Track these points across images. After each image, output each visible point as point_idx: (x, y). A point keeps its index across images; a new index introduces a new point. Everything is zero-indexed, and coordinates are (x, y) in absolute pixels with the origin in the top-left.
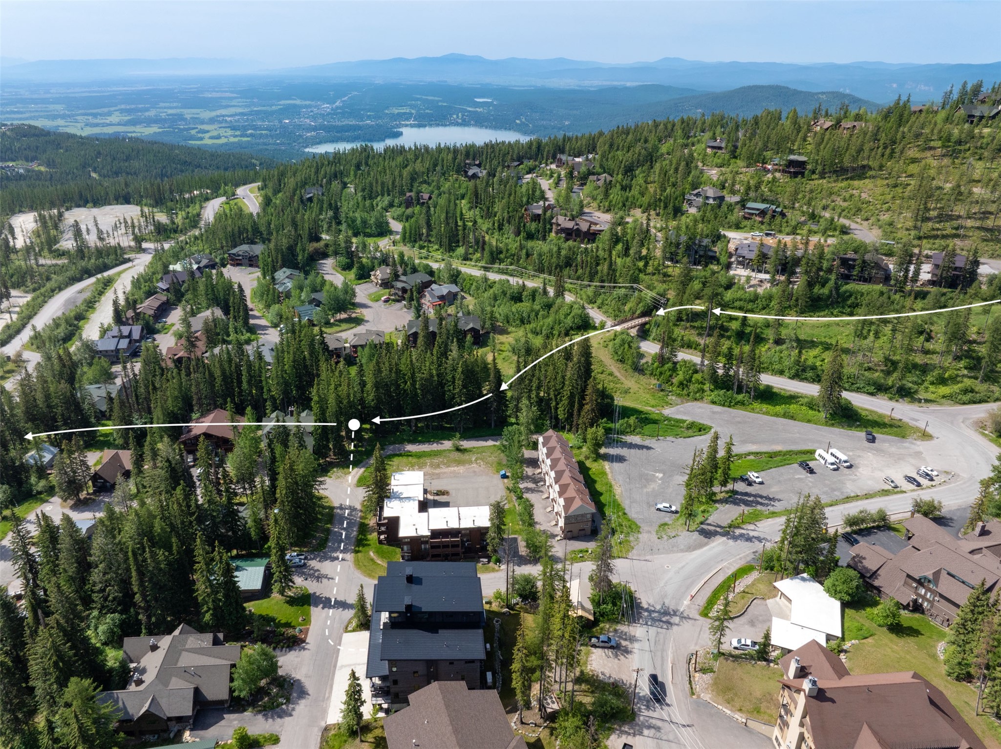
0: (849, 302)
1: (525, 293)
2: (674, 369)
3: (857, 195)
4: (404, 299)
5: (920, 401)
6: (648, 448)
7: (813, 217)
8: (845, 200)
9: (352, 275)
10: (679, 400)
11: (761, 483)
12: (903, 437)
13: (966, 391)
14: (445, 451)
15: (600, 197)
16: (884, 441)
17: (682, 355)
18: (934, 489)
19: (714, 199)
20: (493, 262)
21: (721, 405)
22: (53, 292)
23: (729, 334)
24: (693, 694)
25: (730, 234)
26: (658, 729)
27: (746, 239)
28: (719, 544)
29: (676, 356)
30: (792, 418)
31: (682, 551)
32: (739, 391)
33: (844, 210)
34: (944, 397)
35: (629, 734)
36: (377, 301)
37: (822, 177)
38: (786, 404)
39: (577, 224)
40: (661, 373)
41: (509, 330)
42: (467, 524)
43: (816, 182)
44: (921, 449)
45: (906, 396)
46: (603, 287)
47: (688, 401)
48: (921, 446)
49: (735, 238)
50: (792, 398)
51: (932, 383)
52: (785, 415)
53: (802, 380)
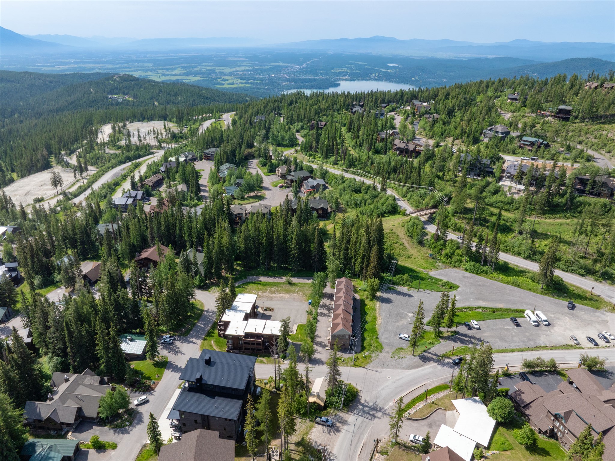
0: (579, 209)
1: (363, 188)
2: (444, 245)
3: (605, 134)
4: (291, 186)
6: (410, 296)
7: (569, 148)
8: (596, 138)
9: (266, 169)
10: (443, 266)
11: (479, 329)
12: (597, 308)
14: (281, 283)
16: (582, 310)
17: (452, 236)
19: (502, 133)
20: (349, 167)
21: (471, 272)
22: (108, 169)
23: (488, 224)
25: (507, 157)
27: (517, 161)
28: (430, 367)
29: (447, 236)
30: (518, 286)
31: (403, 368)
32: (485, 264)
33: (593, 145)
36: (276, 186)
37: (583, 120)
38: (516, 276)
39: (407, 146)
40: (435, 247)
41: (347, 210)
42: (267, 332)
43: (577, 125)
45: (608, 279)
47: (449, 267)
49: (510, 160)
50: (521, 272)
52: (514, 284)
53: (533, 260)
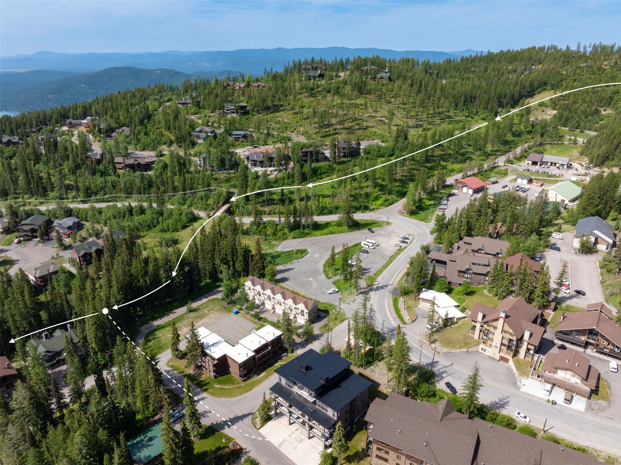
2: (265, 227)
3: (281, 120)
5: (373, 209)
6: (292, 269)
7: (268, 134)
10: (278, 243)
12: (381, 227)
13: (386, 200)
14: (182, 315)
16: (377, 230)
17: (266, 219)
18: (414, 242)
20: (89, 196)
21: (299, 238)
24: (439, 353)
25: (236, 150)
27: (245, 151)
28: (374, 295)
29: (262, 220)
30: (334, 233)
32: (304, 228)
34: (380, 205)
35: (440, 380)
36: (9, 244)
37: (258, 113)
38: (326, 228)
39: (136, 161)
40: (260, 231)
42: (269, 338)
43: (256, 116)
44: (391, 229)
45: (367, 209)
47: (282, 241)
48: (390, 228)
50: (327, 224)
51: (373, 201)
52: (331, 233)
53: (323, 215)
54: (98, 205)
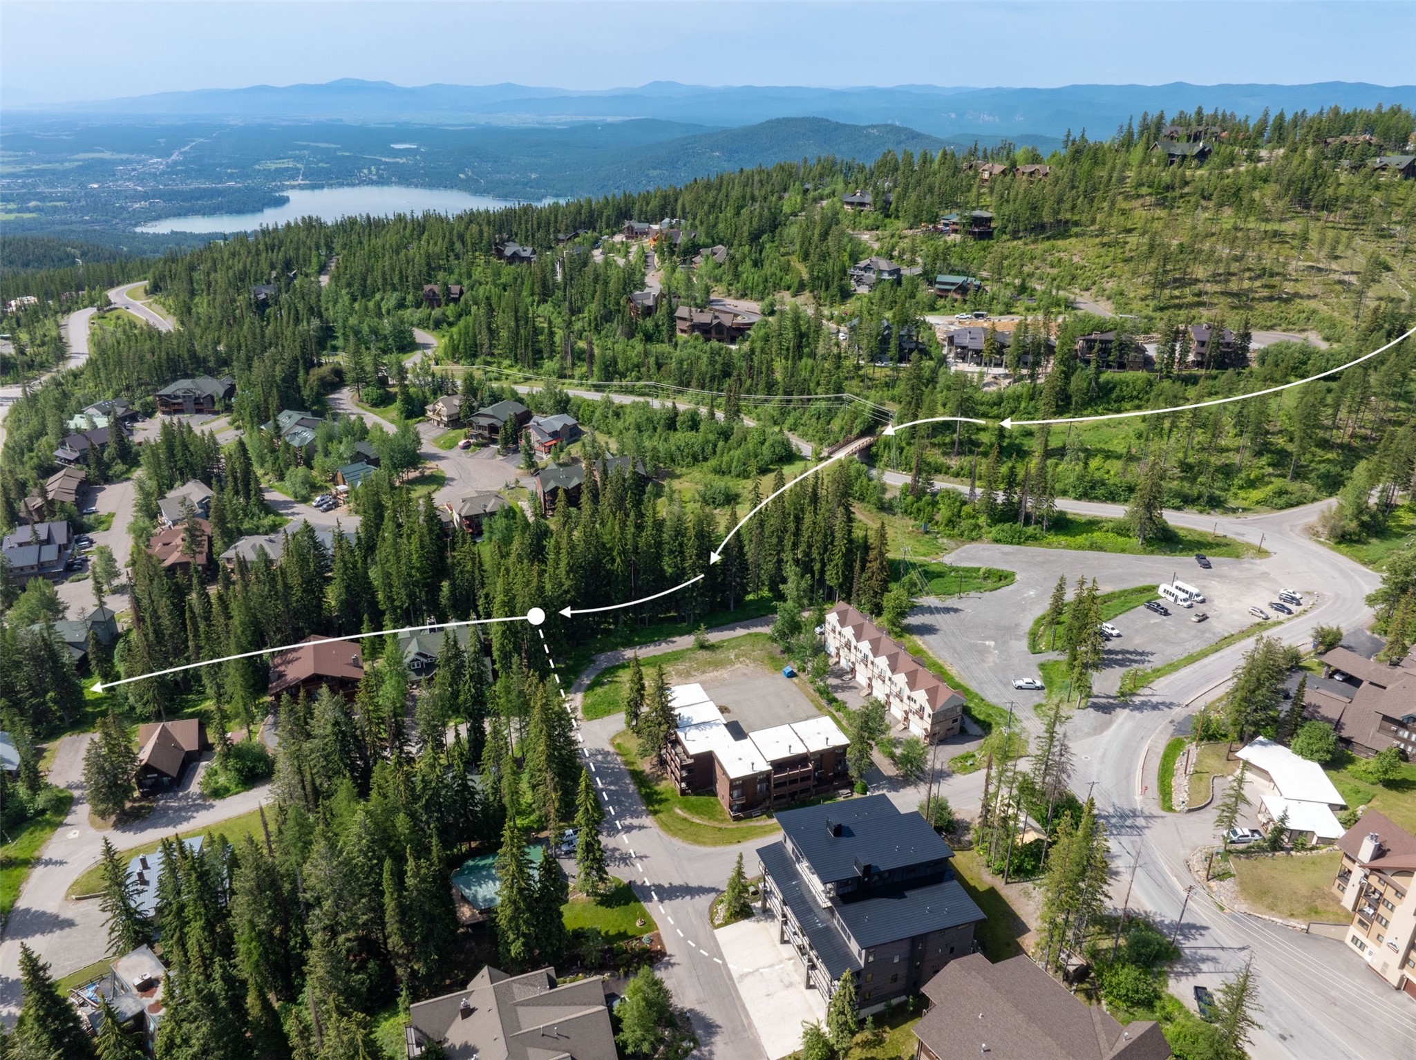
0: (1114, 396)
2: (934, 503)
3: (1066, 258)
4: (494, 441)
5: (1234, 510)
6: (956, 610)
7: (1023, 289)
8: (1052, 266)
9: (396, 411)
10: (952, 544)
11: (1119, 636)
12: (1238, 557)
13: (1281, 493)
14: (683, 651)
15: (727, 278)
16: (1220, 564)
17: (941, 483)
18: (1308, 615)
19: (891, 273)
20: (608, 378)
21: (1008, 543)
23: (981, 449)
24: (1222, 909)
25: (931, 319)
26: (1214, 960)
27: (952, 324)
28: (1126, 719)
29: (932, 484)
30: (1101, 549)
31: (1089, 735)
32: (1027, 522)
33: (1054, 279)
34: (1258, 503)
35: (1187, 974)
36: (451, 448)
37: (1015, 236)
38: (1087, 532)
39: (716, 317)
40: (919, 510)
41: (678, 471)
42: (815, 745)
43: (1009, 244)
44: (1264, 568)
45: (1217, 506)
46: (789, 401)
47: (963, 543)
48: (1262, 565)
49: (941, 324)
50: (1091, 525)
51: (1241, 488)
52: (1094, 547)
53: (1091, 499)
54: (618, 399)
